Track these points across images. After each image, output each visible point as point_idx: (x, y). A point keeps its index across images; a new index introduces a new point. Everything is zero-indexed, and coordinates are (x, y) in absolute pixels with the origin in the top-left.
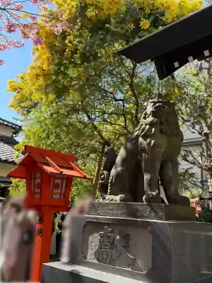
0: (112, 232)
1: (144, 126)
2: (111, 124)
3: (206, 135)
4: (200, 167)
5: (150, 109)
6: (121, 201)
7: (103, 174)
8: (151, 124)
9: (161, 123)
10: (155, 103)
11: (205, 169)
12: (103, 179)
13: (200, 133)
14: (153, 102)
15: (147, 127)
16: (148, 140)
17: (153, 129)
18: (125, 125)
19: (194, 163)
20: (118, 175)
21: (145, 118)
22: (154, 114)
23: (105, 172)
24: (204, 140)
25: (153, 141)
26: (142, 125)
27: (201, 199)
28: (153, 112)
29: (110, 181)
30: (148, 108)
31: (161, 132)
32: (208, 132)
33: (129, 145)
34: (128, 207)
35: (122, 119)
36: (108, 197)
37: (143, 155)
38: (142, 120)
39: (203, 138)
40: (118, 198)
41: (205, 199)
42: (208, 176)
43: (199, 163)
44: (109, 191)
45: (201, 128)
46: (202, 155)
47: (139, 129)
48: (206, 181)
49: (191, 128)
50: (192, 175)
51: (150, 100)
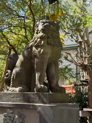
0: (12, 113)
1: (36, 39)
2: (16, 34)
3: (80, 42)
4: (76, 64)
5: (40, 27)
6: (19, 91)
7: (7, 72)
8: (41, 38)
9: (48, 37)
10: (44, 23)
11: (79, 66)
12: (7, 76)
13: (76, 41)
14: (43, 22)
15: (39, 40)
16: (39, 49)
17: (43, 42)
18: (26, 34)
19: (71, 61)
20: (17, 74)
21: (37, 33)
22: (43, 31)
23: (9, 71)
24: (78, 46)
25: (42, 50)
26: (35, 38)
27: (75, 85)
28: (42, 29)
29: (12, 77)
30: (39, 26)
31: (48, 43)
32: (81, 40)
33: (26, 52)
34: (24, 96)
35: (23, 30)
36: (10, 89)
37: (36, 59)
38: (35, 34)
39: (78, 45)
40: (17, 89)
41: (78, 85)
42: (81, 70)
43: (75, 62)
44: (11, 84)
45: (77, 38)
46: (77, 56)
47: (33, 41)
48: (79, 73)
49: (70, 37)
50: (70, 70)
51: (41, 21)
